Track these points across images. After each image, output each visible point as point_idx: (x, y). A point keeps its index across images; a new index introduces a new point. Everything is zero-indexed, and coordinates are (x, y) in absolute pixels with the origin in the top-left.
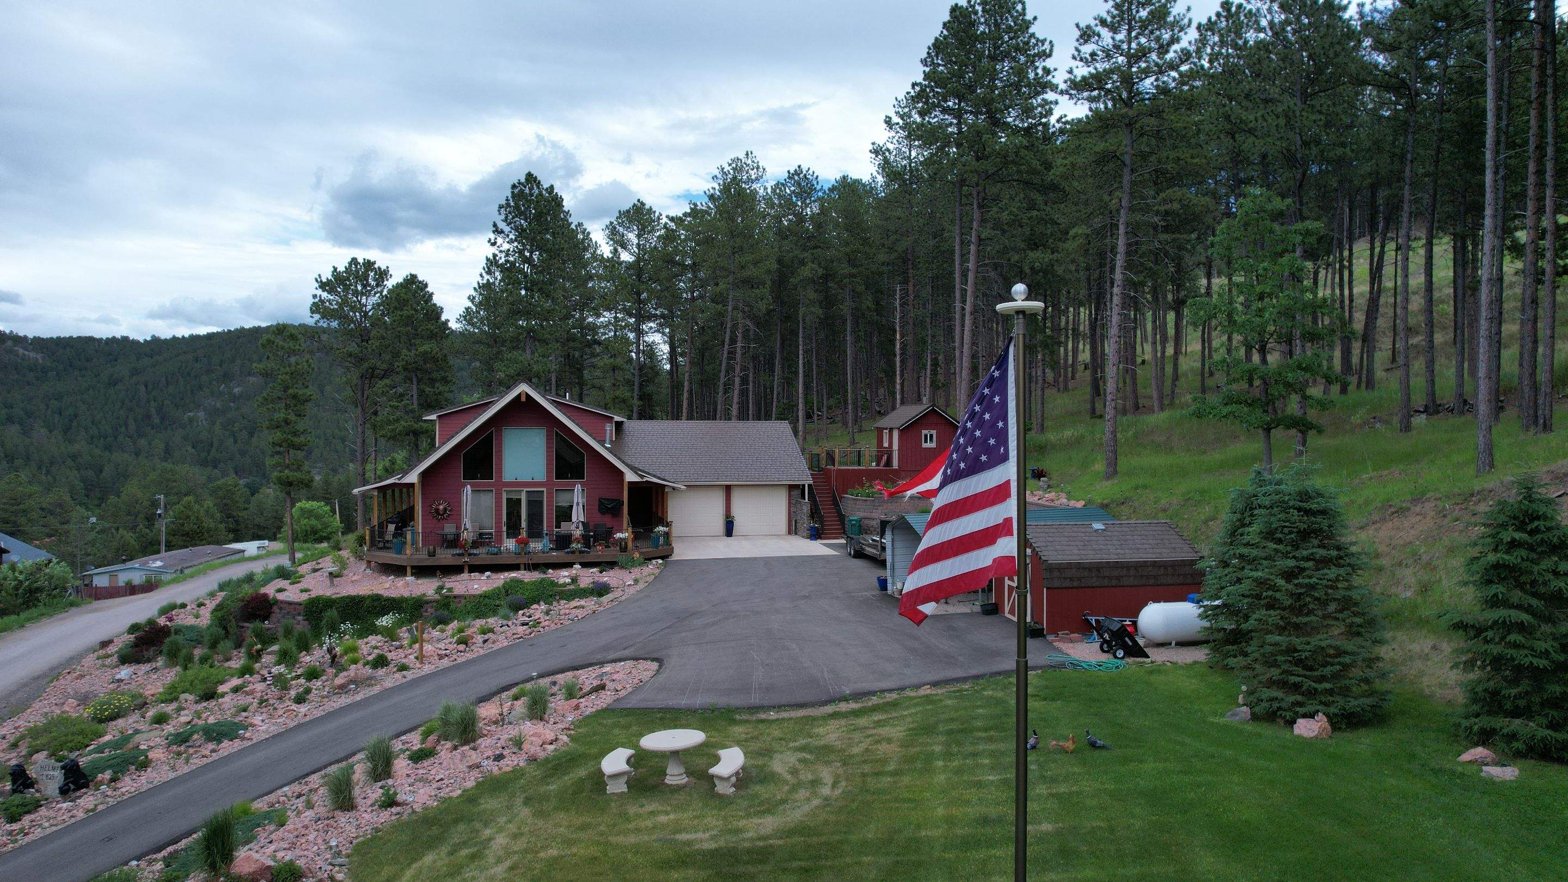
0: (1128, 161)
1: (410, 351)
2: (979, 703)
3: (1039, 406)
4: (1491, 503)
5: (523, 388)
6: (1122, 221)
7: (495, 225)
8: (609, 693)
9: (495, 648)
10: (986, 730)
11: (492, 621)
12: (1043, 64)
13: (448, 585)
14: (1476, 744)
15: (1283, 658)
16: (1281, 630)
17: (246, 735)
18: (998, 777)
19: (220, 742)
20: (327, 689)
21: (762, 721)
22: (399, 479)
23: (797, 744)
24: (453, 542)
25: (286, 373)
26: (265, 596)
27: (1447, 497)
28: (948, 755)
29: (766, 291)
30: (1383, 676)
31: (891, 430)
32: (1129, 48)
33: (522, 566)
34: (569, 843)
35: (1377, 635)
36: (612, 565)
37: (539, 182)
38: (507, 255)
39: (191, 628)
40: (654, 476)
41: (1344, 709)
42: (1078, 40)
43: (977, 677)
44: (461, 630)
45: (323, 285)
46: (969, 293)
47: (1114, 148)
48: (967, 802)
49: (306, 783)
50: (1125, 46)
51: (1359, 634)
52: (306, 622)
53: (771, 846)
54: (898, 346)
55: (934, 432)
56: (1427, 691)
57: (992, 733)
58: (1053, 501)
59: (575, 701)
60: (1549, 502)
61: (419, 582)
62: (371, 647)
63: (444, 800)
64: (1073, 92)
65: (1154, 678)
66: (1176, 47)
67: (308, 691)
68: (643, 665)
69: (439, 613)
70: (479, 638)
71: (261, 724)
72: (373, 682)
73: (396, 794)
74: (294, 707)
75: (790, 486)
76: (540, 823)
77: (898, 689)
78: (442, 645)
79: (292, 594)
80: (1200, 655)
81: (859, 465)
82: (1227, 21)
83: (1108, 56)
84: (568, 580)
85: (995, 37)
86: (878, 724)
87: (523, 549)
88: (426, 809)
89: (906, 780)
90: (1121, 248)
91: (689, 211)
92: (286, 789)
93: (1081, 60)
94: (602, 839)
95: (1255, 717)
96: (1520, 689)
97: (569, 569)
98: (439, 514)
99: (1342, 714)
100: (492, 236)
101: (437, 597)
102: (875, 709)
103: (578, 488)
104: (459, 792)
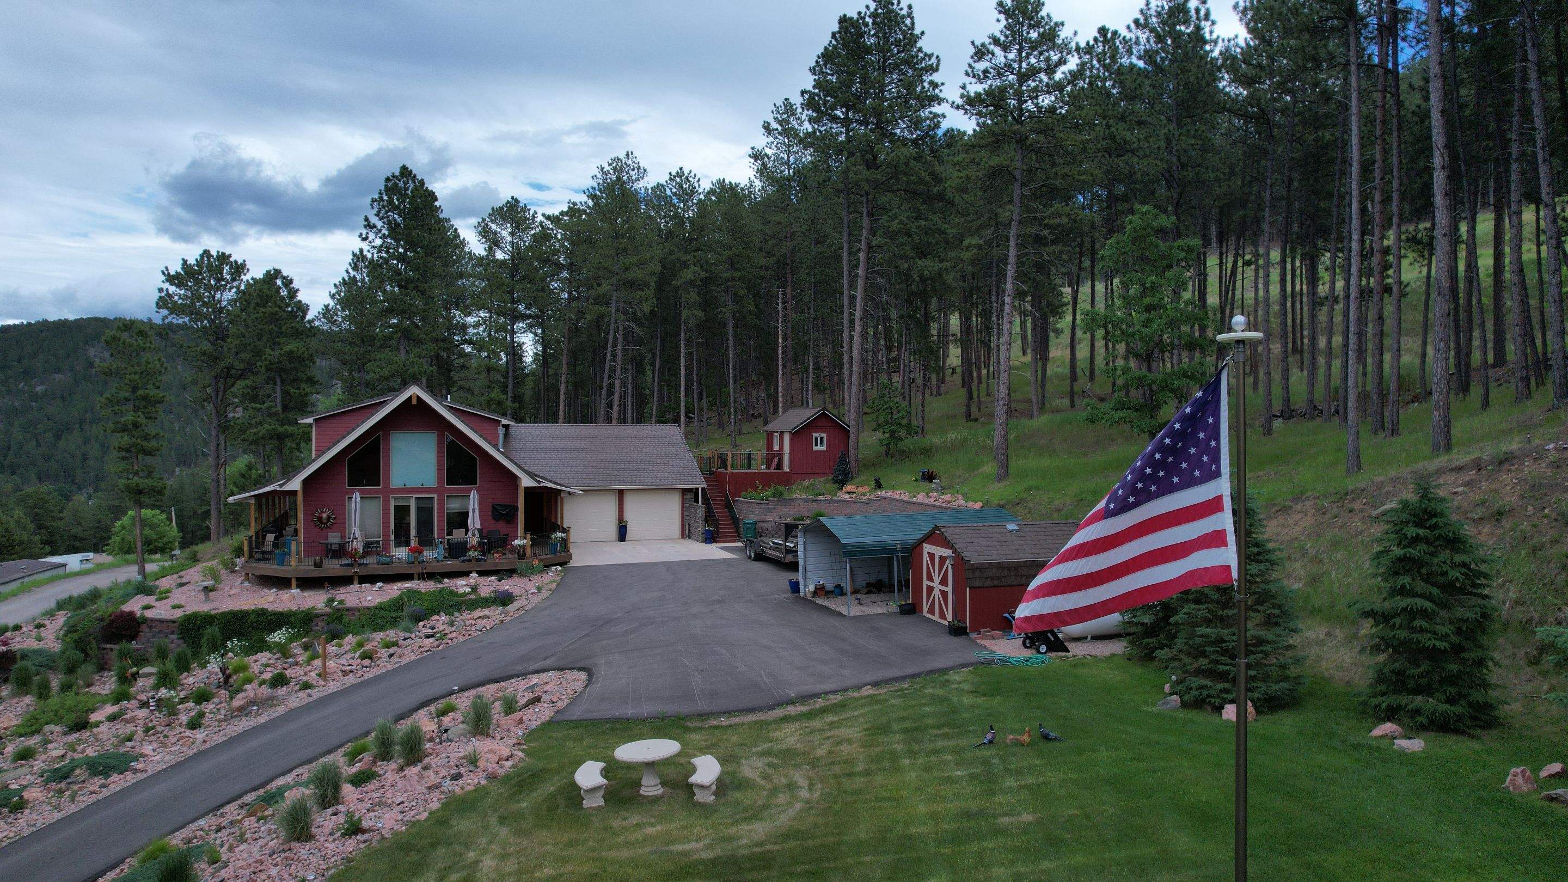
0: (1018, 176)
1: (273, 350)
2: (923, 701)
3: (920, 409)
4: (1364, 500)
5: (414, 391)
6: (1012, 233)
7: (367, 219)
8: (545, 705)
9: (403, 663)
10: (939, 727)
11: (391, 634)
12: (930, 78)
13: (339, 597)
14: (1383, 721)
15: (1212, 649)
16: (1208, 622)
17: (140, 766)
18: (965, 772)
19: (107, 776)
20: (223, 712)
21: (716, 727)
22: (281, 486)
23: (759, 749)
24: (340, 551)
25: (135, 373)
26: (131, 614)
27: (1325, 496)
28: (912, 754)
29: (650, 292)
30: (1297, 661)
31: (782, 433)
32: (1020, 67)
33: (416, 576)
34: (564, 860)
35: (1291, 625)
36: (511, 572)
37: (415, 176)
38: (379, 252)
39: (38, 652)
40: (550, 481)
41: (1267, 694)
42: (972, 57)
43: (913, 676)
44: (360, 645)
45: (170, 279)
46: (858, 300)
47: (1008, 163)
48: (944, 799)
49: (222, 815)
50: (1016, 65)
51: (1277, 624)
52: (182, 641)
53: (769, 851)
54: (780, 350)
55: (824, 435)
56: (1326, 674)
57: (946, 730)
58: (949, 502)
59: (517, 715)
60: (1442, 500)
61: (306, 594)
62: (262, 665)
63: (413, 824)
64: (968, 107)
65: (1079, 671)
66: (1064, 68)
67: (201, 715)
68: (569, 675)
69: (331, 626)
70: (384, 653)
71: (152, 753)
72: (275, 702)
73: (360, 820)
74: (188, 733)
75: (683, 490)
76: (525, 843)
77: (840, 691)
78: (343, 661)
79: (161, 611)
80: (1118, 647)
81: (749, 468)
82: (1104, 46)
83: (1000, 75)
84: (468, 590)
85: (883, 50)
86: (832, 725)
87: (416, 557)
88: (395, 834)
89: (878, 779)
90: (1012, 259)
91: (566, 209)
92: (202, 822)
93: (974, 77)
94: (595, 854)
95: (1184, 705)
96: (1422, 669)
97: (467, 579)
98: (322, 523)
99: (1265, 699)
100: (364, 232)
101: (328, 610)
102: (824, 711)
103: (474, 495)
104: (426, 814)
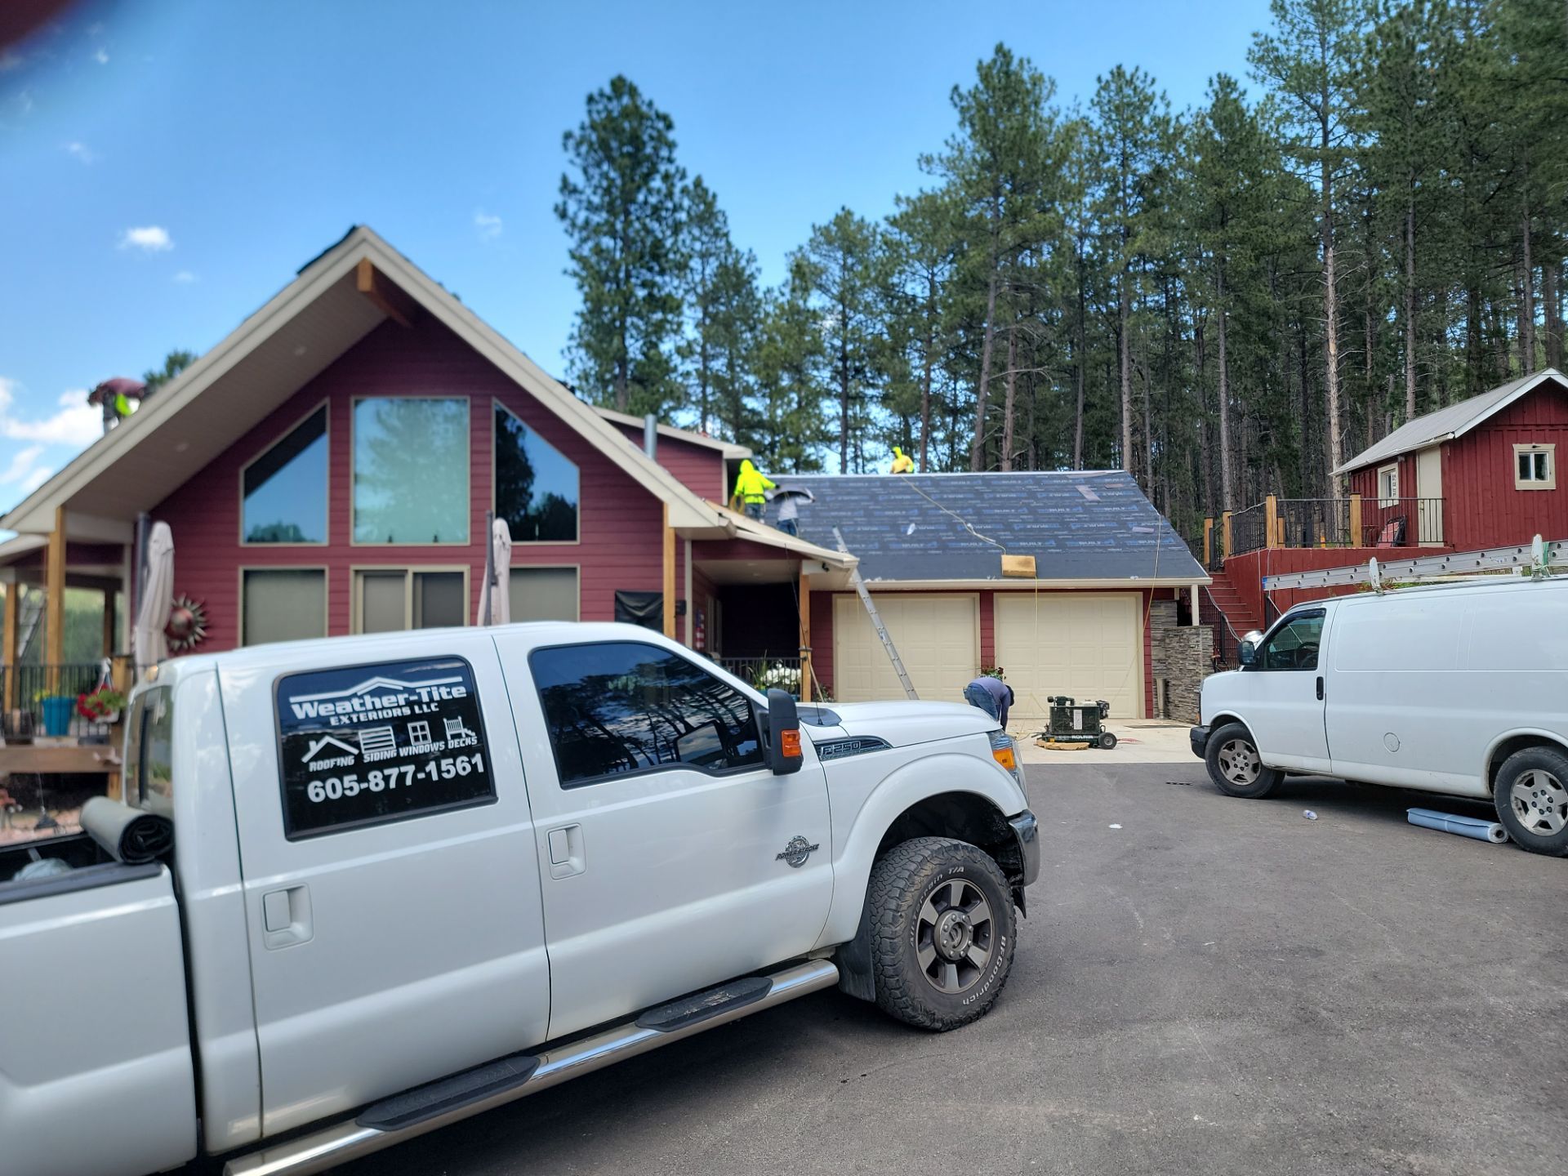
31: (1411, 458)
55: (1549, 450)
75: (1146, 591)
98: (176, 636)
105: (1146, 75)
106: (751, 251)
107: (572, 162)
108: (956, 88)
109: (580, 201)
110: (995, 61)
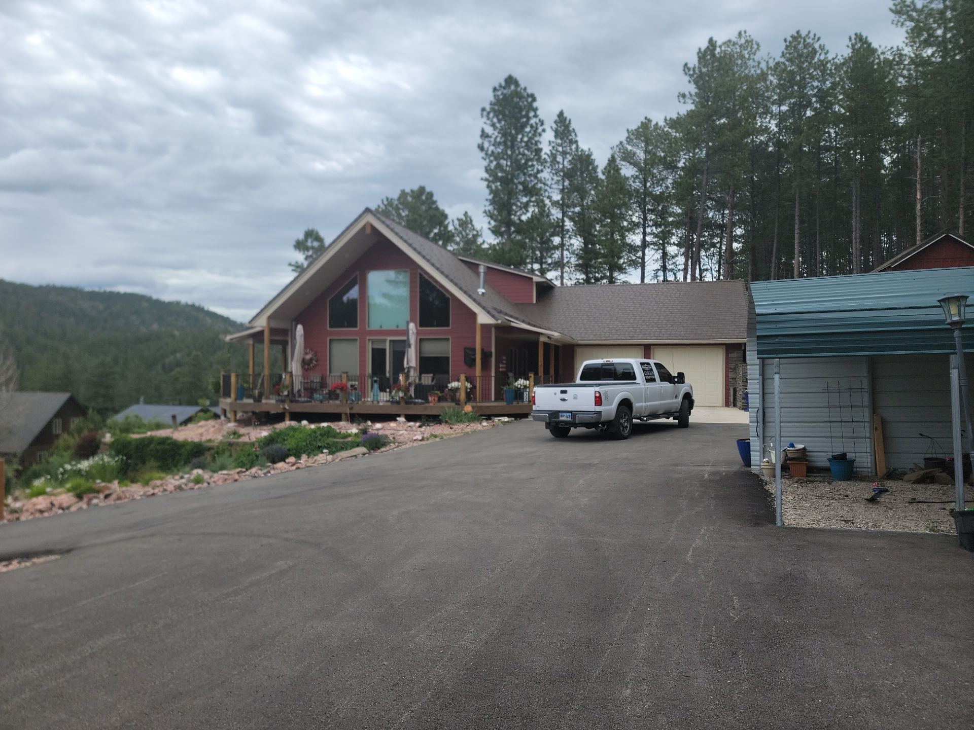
5: (369, 218)
33: (343, 416)
75: (727, 345)
84: (355, 431)
98: (306, 364)
101: (221, 444)
105: (815, 35)
106: (589, 149)
107: (485, 123)
108: (686, 65)
109: (490, 142)
110: (708, 47)
